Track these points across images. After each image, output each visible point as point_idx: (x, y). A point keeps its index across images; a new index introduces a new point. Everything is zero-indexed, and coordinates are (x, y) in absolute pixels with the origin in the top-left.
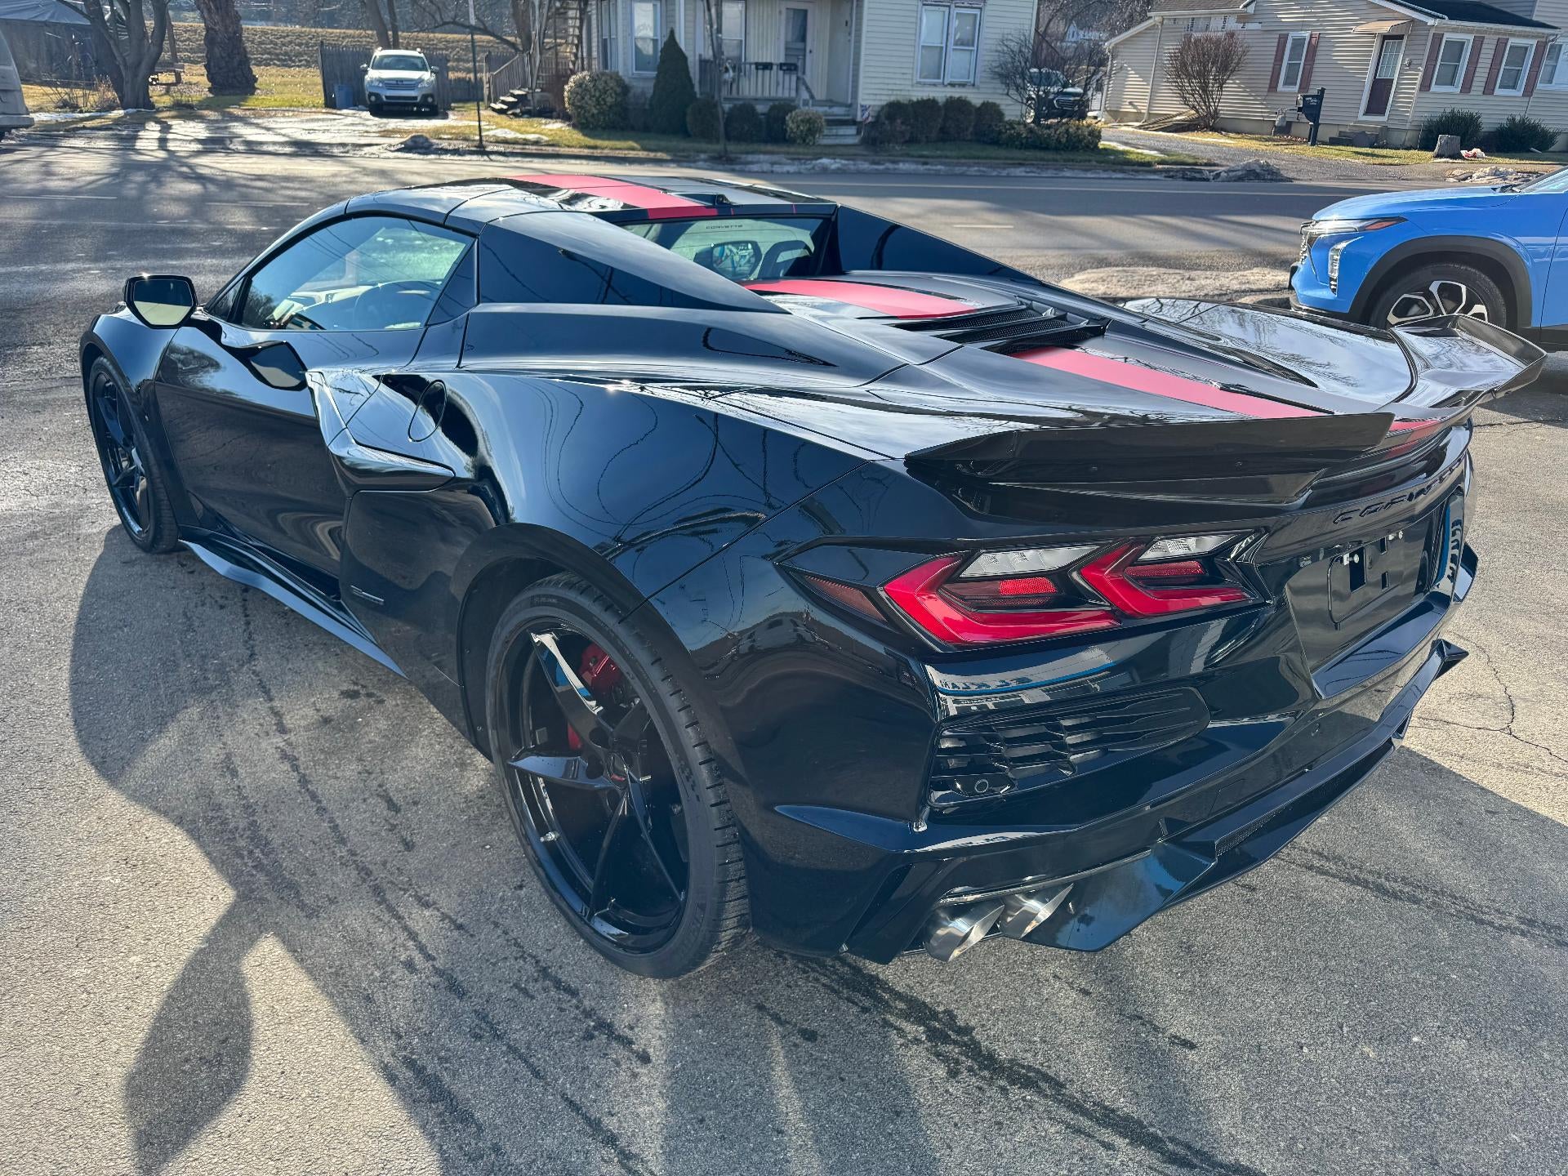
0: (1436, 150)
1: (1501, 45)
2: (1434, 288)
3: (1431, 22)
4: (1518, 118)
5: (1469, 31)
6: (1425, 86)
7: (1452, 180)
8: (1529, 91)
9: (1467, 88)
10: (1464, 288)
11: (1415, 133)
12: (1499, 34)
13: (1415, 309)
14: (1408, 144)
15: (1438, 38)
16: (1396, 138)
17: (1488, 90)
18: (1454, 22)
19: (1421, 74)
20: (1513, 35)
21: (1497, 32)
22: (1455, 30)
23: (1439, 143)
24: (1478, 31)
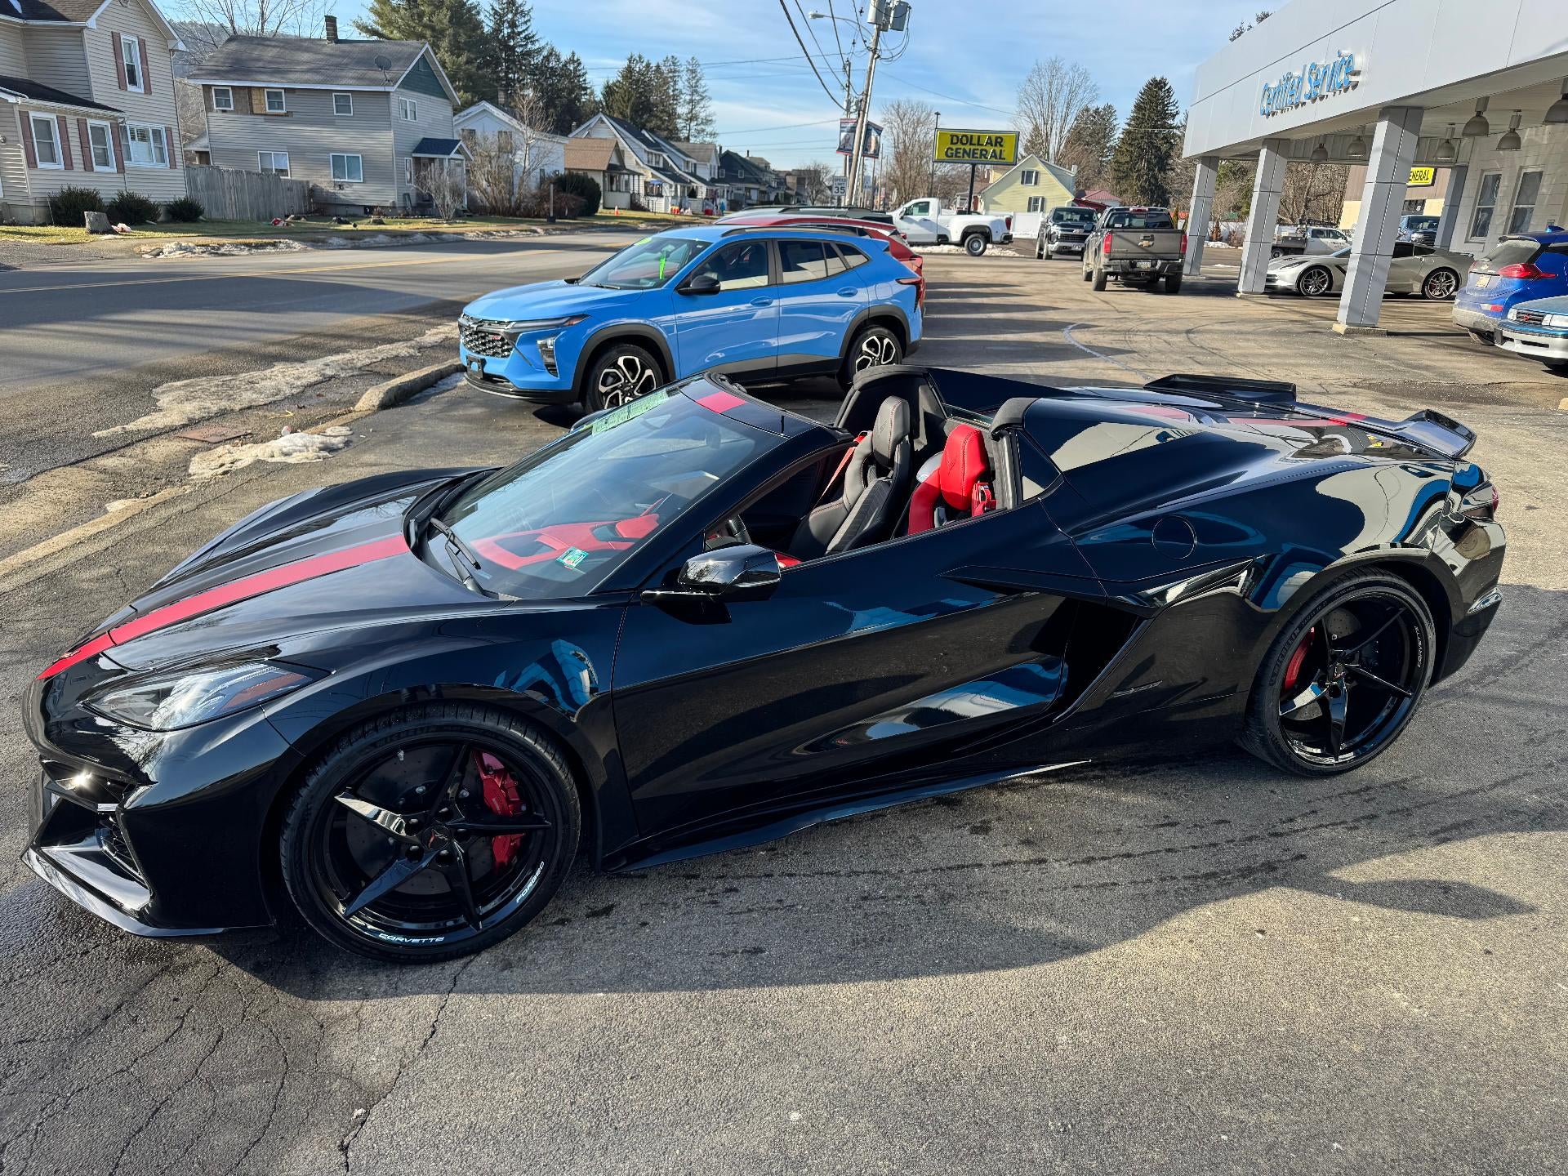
0: (88, 225)
1: (82, 125)
2: (621, 362)
3: (12, 99)
4: (125, 193)
5: (52, 111)
6: (32, 163)
7: (147, 256)
8: (121, 169)
9: (69, 165)
10: (637, 360)
11: (42, 210)
12: (78, 114)
13: (610, 380)
14: (39, 220)
15: (24, 116)
16: (22, 214)
17: (88, 167)
18: (35, 102)
19: (23, 151)
20: (91, 117)
21: (75, 113)
22: (38, 109)
23: (87, 221)
24: (60, 111)
